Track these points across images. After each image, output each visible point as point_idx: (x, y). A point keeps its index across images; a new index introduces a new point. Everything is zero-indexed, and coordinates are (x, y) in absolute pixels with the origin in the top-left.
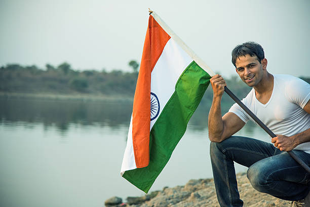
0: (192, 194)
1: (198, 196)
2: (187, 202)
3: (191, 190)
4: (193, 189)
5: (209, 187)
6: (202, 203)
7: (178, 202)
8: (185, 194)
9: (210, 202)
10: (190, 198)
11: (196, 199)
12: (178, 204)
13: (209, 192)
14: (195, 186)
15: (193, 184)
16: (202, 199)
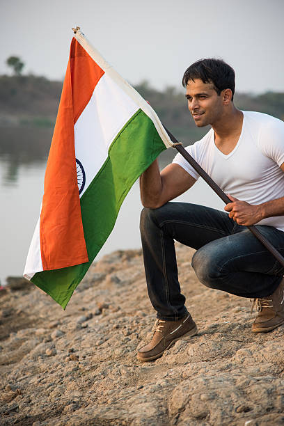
0: (108, 277)
1: (117, 280)
2: (100, 288)
3: (106, 270)
4: (109, 269)
5: (132, 266)
6: (122, 292)
7: (87, 288)
8: (97, 277)
9: (134, 290)
10: (104, 284)
11: (114, 285)
12: (86, 291)
13: (132, 273)
14: (112, 265)
15: (109, 262)
16: (123, 284)
